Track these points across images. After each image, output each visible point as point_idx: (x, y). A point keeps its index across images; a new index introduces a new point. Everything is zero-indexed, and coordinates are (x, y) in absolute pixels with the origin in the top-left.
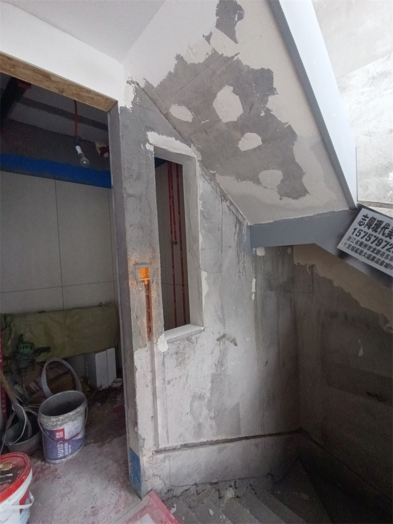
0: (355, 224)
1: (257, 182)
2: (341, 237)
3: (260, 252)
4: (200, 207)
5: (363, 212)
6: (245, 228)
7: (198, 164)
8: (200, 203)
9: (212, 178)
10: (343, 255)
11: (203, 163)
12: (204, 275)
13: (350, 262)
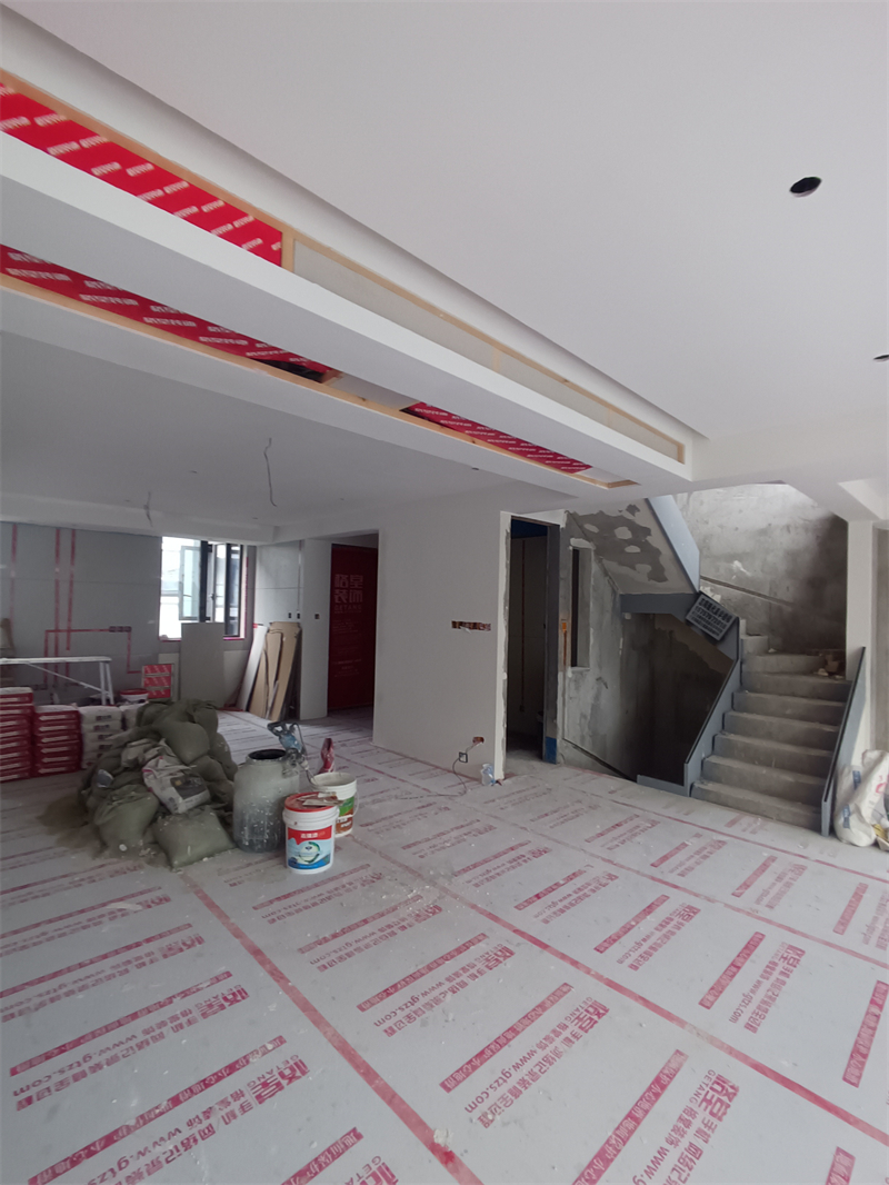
0: (697, 604)
1: (634, 568)
2: (688, 611)
3: (628, 616)
4: (592, 582)
5: (702, 596)
6: (618, 596)
7: (593, 553)
8: (592, 579)
9: (600, 561)
10: (688, 623)
11: (597, 552)
12: (592, 630)
13: (693, 628)
